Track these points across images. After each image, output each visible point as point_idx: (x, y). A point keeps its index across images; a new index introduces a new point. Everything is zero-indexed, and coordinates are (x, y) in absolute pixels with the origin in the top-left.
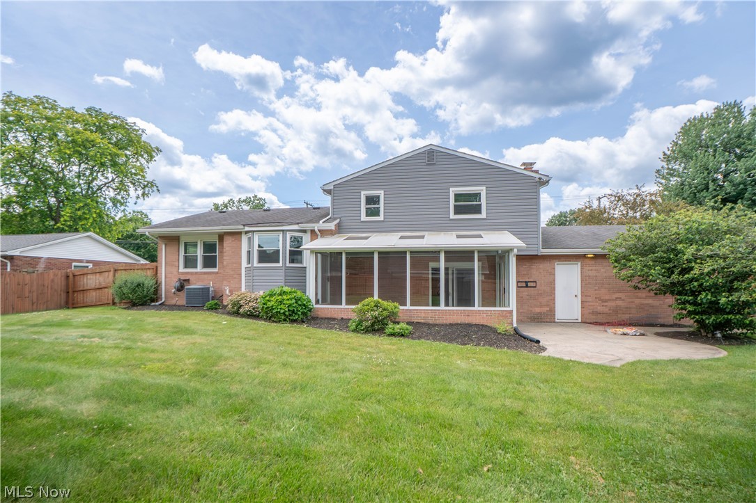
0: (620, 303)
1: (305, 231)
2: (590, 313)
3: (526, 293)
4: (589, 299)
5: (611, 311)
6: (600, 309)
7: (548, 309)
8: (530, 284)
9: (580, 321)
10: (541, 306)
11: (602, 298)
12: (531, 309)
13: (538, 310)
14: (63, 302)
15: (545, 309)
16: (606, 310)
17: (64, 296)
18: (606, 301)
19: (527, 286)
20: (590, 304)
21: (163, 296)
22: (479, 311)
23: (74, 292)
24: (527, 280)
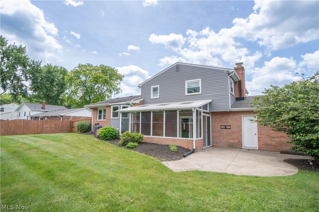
0: (283, 139)
1: (129, 104)
2: (263, 145)
3: (225, 132)
4: (262, 136)
5: (277, 144)
6: (269, 142)
7: (238, 141)
8: (227, 127)
9: (257, 149)
10: (234, 139)
11: (271, 136)
12: (228, 140)
13: (232, 141)
14: (69, 131)
15: (236, 141)
16: (274, 143)
17: (69, 128)
18: (274, 138)
19: (226, 128)
20: (265, 139)
21: (92, 129)
22: (179, 139)
23: (72, 127)
24: (226, 125)
